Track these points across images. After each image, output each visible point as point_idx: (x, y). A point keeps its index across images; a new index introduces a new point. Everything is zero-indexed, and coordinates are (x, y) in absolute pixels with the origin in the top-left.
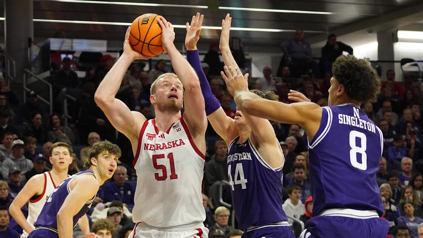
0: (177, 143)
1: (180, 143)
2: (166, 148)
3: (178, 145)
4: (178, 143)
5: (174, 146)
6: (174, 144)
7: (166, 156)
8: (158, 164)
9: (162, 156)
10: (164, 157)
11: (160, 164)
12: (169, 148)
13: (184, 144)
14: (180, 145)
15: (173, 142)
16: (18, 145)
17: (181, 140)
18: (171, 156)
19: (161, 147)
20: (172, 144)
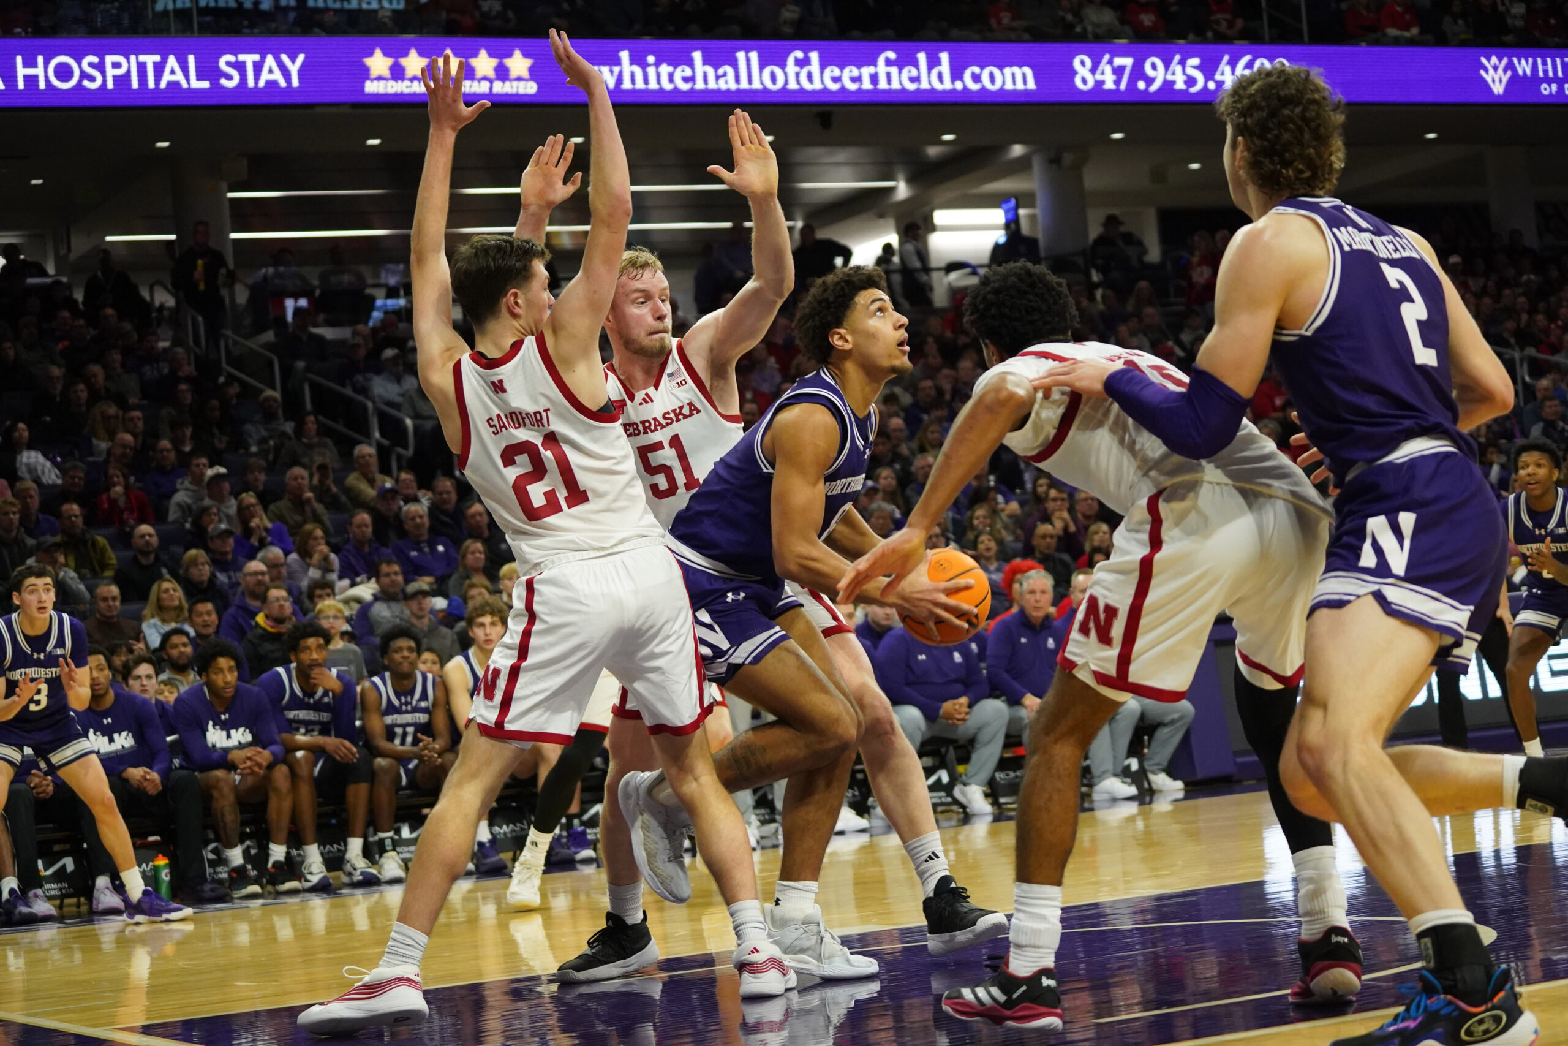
0: (683, 411)
1: (691, 411)
2: (663, 427)
3: (685, 417)
4: (686, 411)
5: (678, 420)
6: (679, 414)
7: (666, 445)
8: (653, 465)
9: (659, 446)
10: (663, 448)
11: (658, 464)
12: (668, 424)
13: (699, 411)
14: (691, 415)
15: (674, 411)
16: (218, 476)
17: (690, 404)
18: (675, 442)
19: (653, 427)
20: (672, 415)
